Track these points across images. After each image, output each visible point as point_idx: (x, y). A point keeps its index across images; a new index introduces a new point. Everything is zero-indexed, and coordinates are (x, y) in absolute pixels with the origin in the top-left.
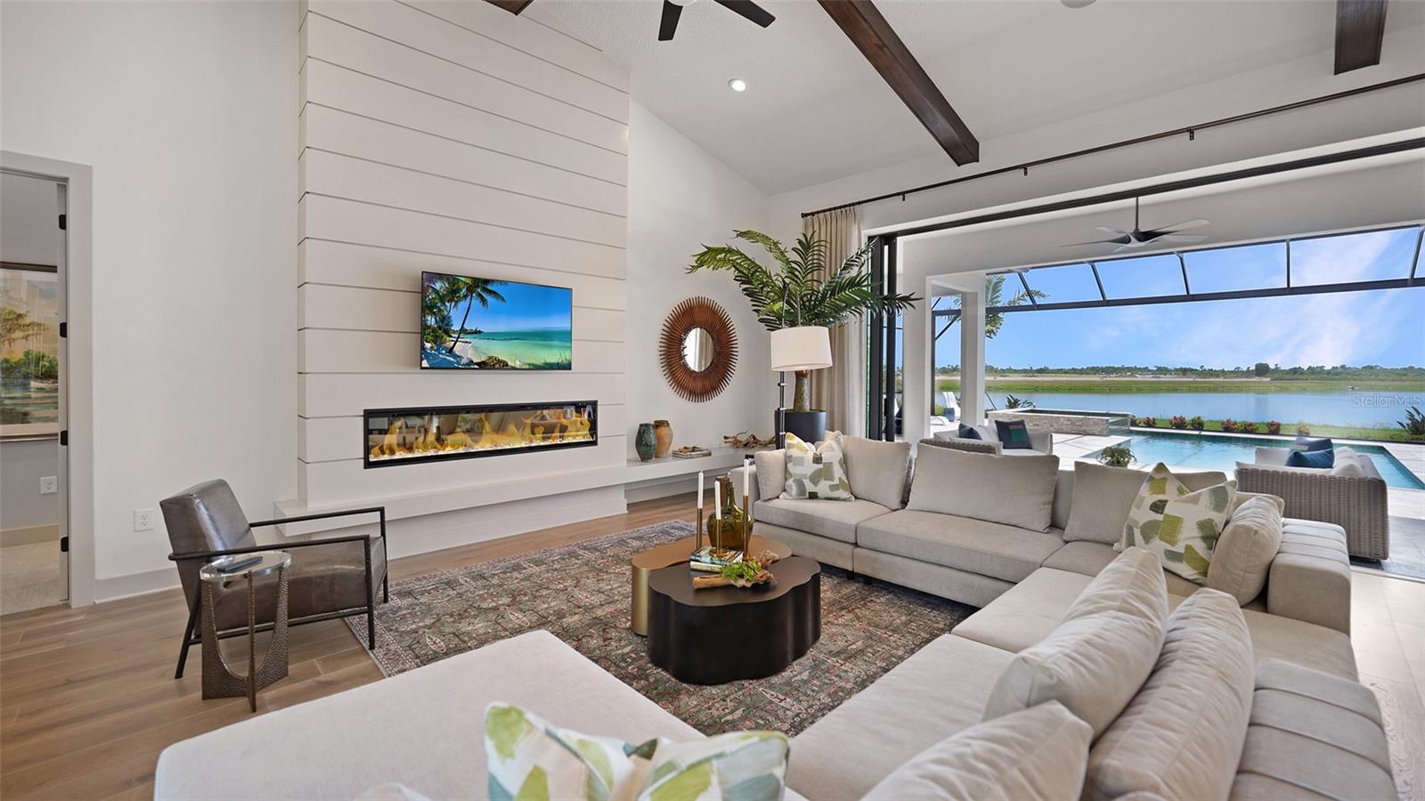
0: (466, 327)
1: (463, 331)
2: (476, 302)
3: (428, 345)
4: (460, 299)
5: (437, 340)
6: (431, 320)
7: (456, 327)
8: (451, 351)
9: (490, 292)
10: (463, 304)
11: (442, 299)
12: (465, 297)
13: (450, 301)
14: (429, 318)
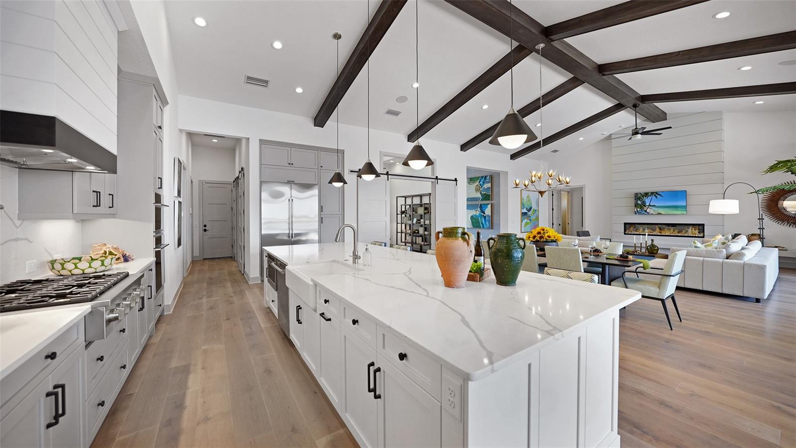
0: (651, 204)
1: (650, 205)
2: (654, 197)
3: (638, 209)
4: (649, 196)
5: (641, 208)
6: (639, 202)
7: (647, 204)
8: (646, 211)
9: (658, 194)
10: (650, 198)
11: (643, 196)
12: (650, 195)
13: (645, 197)
14: (639, 201)
